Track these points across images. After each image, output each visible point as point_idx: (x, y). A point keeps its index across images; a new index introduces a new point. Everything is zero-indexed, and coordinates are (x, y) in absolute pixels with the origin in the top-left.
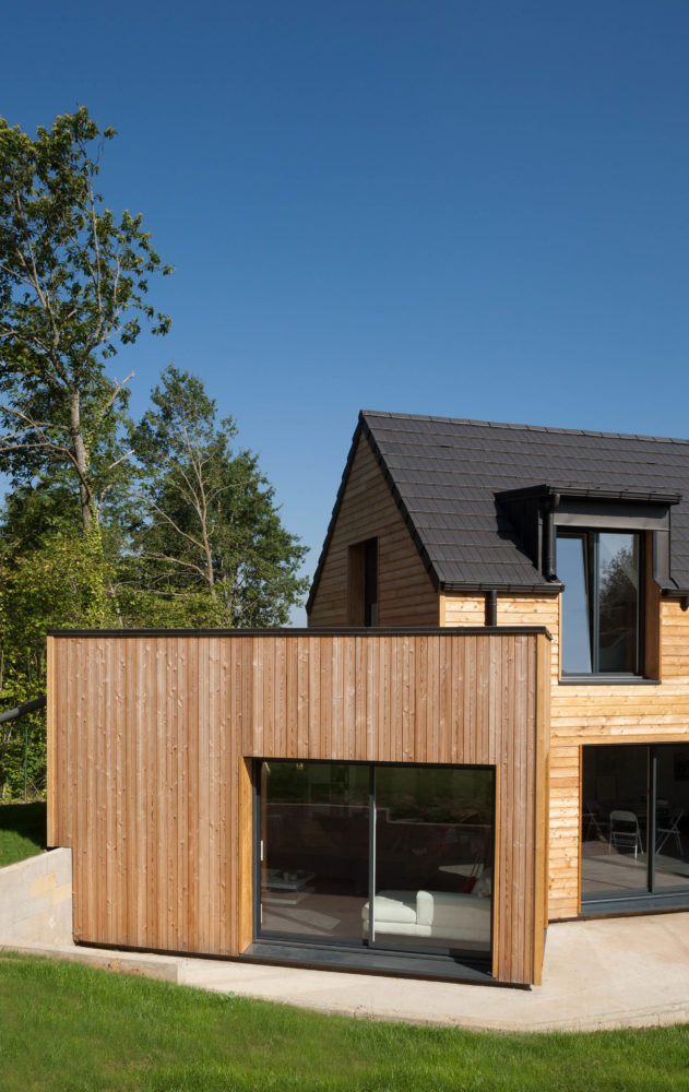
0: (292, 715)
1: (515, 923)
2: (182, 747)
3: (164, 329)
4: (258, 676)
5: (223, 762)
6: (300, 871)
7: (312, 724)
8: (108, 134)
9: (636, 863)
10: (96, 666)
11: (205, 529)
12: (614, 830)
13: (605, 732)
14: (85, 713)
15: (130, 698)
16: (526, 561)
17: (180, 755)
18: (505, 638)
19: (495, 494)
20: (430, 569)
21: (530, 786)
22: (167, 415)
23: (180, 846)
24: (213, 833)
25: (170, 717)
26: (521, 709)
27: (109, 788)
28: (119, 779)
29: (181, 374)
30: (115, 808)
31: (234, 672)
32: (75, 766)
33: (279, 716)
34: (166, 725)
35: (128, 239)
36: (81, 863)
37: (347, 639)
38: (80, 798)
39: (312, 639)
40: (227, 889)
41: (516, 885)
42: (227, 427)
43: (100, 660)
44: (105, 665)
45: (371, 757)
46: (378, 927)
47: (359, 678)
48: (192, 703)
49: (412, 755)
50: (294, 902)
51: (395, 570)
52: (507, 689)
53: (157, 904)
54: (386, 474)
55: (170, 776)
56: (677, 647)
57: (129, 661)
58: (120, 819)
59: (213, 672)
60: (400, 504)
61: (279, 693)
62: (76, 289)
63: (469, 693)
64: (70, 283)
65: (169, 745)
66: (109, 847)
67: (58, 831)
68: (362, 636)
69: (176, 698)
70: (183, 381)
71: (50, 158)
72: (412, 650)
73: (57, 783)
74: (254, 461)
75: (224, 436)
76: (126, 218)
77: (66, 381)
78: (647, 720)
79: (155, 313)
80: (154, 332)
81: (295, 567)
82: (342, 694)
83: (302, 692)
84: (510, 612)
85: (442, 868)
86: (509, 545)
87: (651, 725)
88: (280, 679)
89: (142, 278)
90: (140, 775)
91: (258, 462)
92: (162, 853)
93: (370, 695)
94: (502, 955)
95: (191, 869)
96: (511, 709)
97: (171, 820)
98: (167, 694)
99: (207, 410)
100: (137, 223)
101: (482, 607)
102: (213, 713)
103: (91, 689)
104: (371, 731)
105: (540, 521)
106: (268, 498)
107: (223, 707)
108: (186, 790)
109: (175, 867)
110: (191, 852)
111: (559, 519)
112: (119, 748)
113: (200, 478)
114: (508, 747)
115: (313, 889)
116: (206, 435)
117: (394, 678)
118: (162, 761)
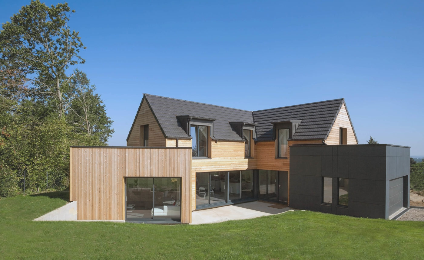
0: (135, 167)
1: (186, 210)
2: (107, 175)
3: (83, 62)
4: (127, 157)
5: (118, 178)
6: (132, 204)
7: (140, 169)
8: (73, 11)
9: (205, 199)
10: (84, 155)
11: (86, 115)
12: (200, 192)
13: (200, 170)
14: (81, 167)
15: (94, 163)
16: (184, 132)
17: (107, 176)
18: (184, 150)
19: (176, 116)
20: (163, 133)
21: (189, 181)
22: (75, 82)
23: (107, 199)
24: (116, 195)
25: (104, 168)
26: (187, 165)
27: (88, 185)
28: (91, 183)
29: (80, 71)
30: (89, 190)
31: (121, 157)
32: (78, 180)
33: (132, 167)
34: (103, 169)
35: (74, 38)
36: (79, 205)
37: (148, 149)
38: (79, 188)
39: (140, 149)
40: (119, 208)
41: (186, 202)
42: (93, 87)
43: (85, 154)
44: (87, 155)
45: (154, 176)
46: (155, 214)
47: (151, 158)
48: (110, 164)
49: (163, 175)
50: (132, 211)
51: (153, 133)
52: (184, 160)
53: (101, 213)
54: (152, 110)
55: (104, 181)
56: (215, 151)
57: (94, 154)
58: (91, 193)
59: (116, 157)
60: (155, 117)
61: (132, 161)
62: (56, 48)
63: (176, 161)
64: (54, 46)
65: (104, 174)
66: (88, 200)
67: (73, 197)
68: (152, 149)
69: (106, 163)
70: (80, 74)
71: (55, 14)
72: (163, 152)
73: (73, 185)
74: (99, 97)
75: (92, 90)
76: (74, 32)
77: (55, 75)
78: (209, 167)
79: (81, 58)
80: (80, 63)
81: (109, 126)
82: (147, 162)
83: (138, 161)
84: (181, 144)
85: (163, 202)
86: (180, 128)
87: (210, 168)
88: (132, 158)
89: (78, 49)
90: (96, 182)
91: (100, 98)
92: (102, 201)
93: (154, 162)
94: (183, 218)
95: (110, 204)
96: (185, 165)
97: (104, 192)
98: (104, 162)
99: (87, 82)
100: (77, 34)
101: (175, 142)
102: (115, 166)
103: (83, 161)
104: (154, 170)
105: (187, 123)
106: (104, 107)
107: (118, 165)
108: (109, 185)
109: (106, 204)
110: (110, 200)
111: (191, 123)
112: (90, 175)
113: (85, 101)
114: (184, 173)
115: (135, 208)
116: (87, 89)
117: (159, 158)
118: (102, 178)
